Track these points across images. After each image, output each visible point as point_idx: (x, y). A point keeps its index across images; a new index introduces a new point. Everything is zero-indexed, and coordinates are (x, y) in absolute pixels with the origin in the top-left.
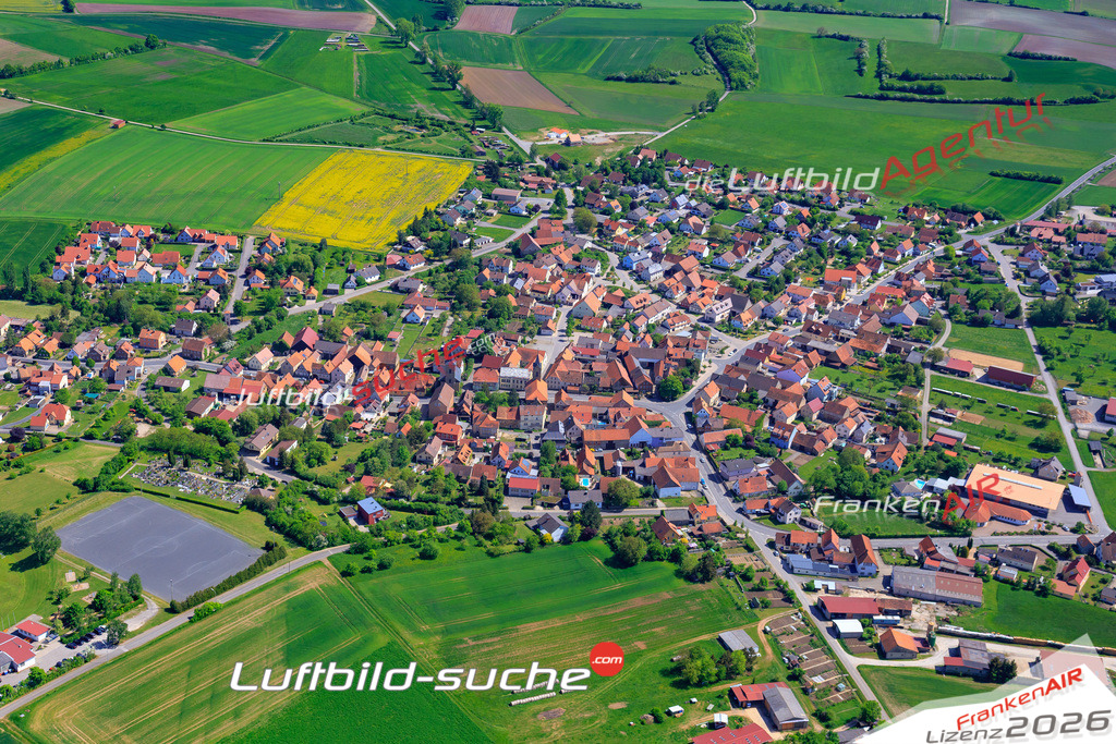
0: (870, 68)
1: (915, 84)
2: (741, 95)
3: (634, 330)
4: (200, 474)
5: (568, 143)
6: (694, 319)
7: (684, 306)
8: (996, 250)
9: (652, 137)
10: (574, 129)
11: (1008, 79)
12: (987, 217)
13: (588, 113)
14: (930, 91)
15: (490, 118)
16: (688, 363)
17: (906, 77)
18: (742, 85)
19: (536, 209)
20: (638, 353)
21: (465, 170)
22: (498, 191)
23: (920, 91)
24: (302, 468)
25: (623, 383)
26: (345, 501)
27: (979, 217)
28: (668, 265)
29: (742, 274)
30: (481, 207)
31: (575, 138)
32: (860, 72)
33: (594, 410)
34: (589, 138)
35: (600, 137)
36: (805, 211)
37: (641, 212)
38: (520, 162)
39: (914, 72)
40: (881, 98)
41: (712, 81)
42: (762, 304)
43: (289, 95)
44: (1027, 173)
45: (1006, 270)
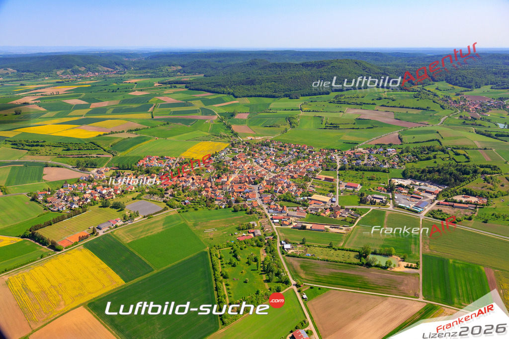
0: (324, 123)
1: (333, 126)
2: (293, 129)
3: (253, 173)
4: (156, 197)
5: (252, 139)
6: (267, 171)
7: (265, 168)
8: (337, 157)
9: (270, 138)
10: (254, 136)
11: (354, 124)
12: (338, 151)
13: (258, 133)
14: (336, 127)
15: (236, 135)
16: (261, 178)
17: (331, 124)
18: (294, 127)
19: (240, 152)
20: (251, 176)
21: (228, 144)
22: (233, 148)
23: (334, 127)
24: (176, 196)
25: (247, 182)
26: (183, 201)
27: (336, 151)
28: (264, 161)
29: (280, 162)
30: (229, 151)
31: (253, 138)
32: (322, 124)
33: (239, 186)
34: (256, 138)
35: (259, 138)
36: (298, 150)
37: (262, 151)
38: (240, 143)
39: (333, 123)
40: (325, 129)
41: (288, 126)
42: (282, 167)
43: (194, 132)
44: (351, 142)
45: (338, 161)
